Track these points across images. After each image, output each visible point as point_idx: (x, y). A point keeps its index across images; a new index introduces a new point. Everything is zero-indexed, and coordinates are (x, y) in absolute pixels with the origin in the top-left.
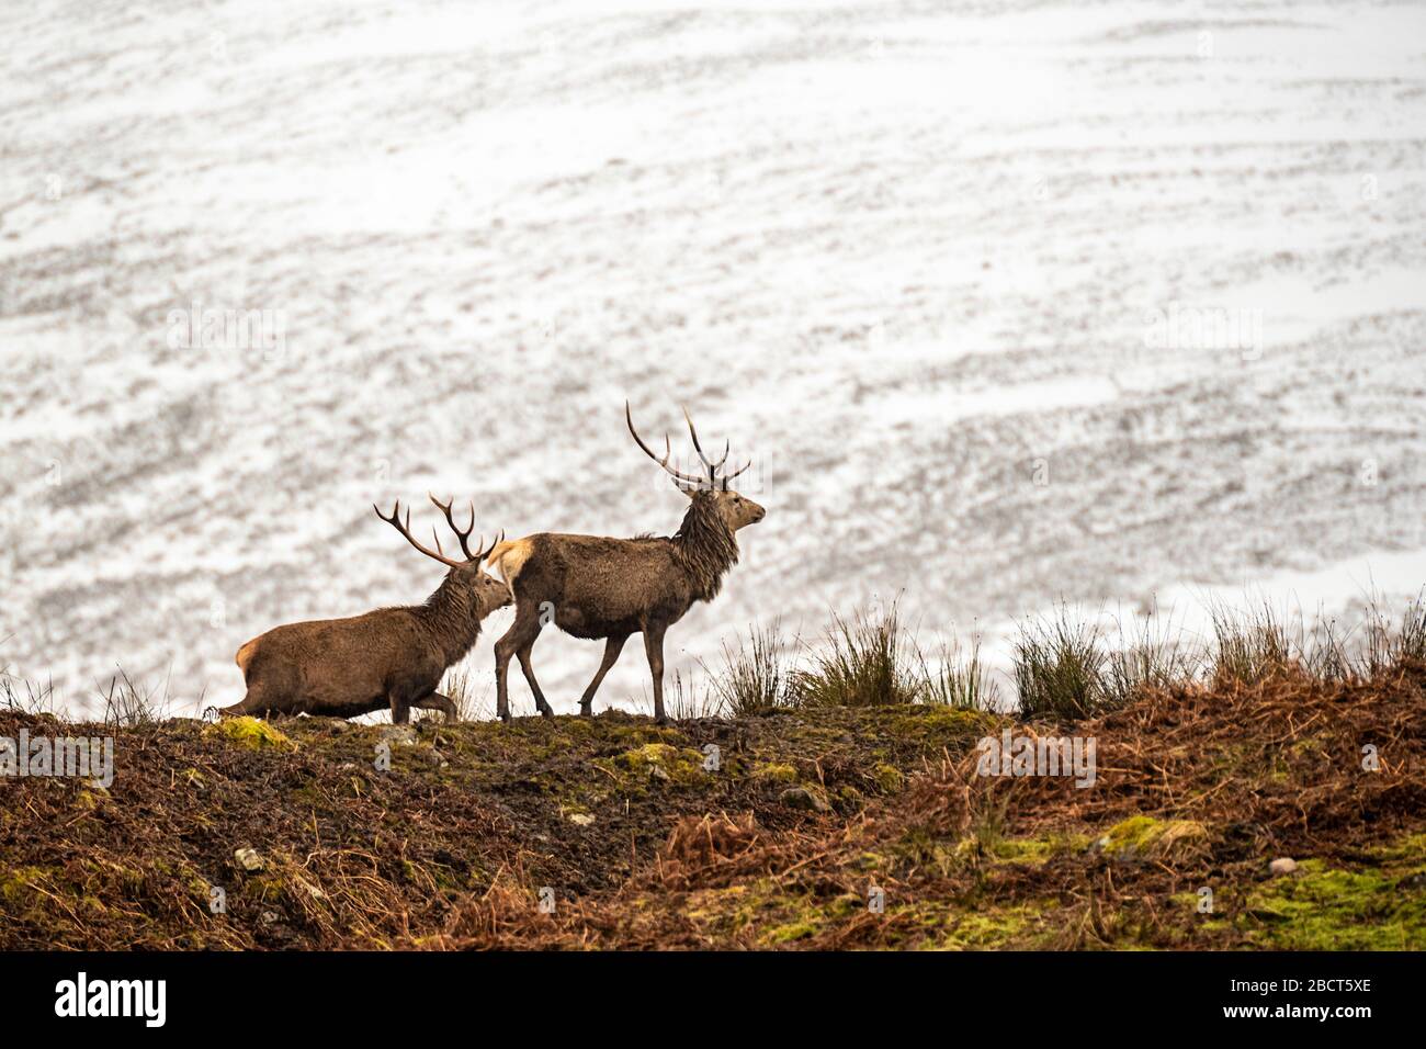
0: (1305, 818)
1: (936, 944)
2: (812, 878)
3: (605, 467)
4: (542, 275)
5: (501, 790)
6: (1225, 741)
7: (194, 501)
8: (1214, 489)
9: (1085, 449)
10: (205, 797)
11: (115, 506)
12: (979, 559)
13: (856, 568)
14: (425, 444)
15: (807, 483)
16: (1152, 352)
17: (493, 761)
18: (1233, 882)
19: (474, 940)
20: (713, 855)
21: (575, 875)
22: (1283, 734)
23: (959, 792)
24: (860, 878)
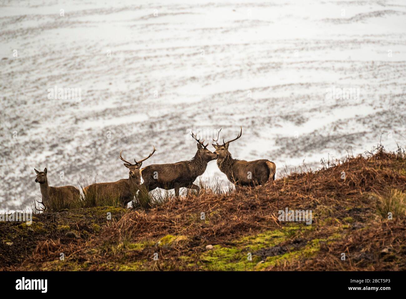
0: (215, 233)
2: (77, 257)
6: (191, 213)
8: (176, 144)
12: (112, 166)
13: (78, 170)
18: (195, 252)
20: (49, 252)
21: (8, 259)
22: (207, 210)
23: (118, 231)
24: (91, 256)
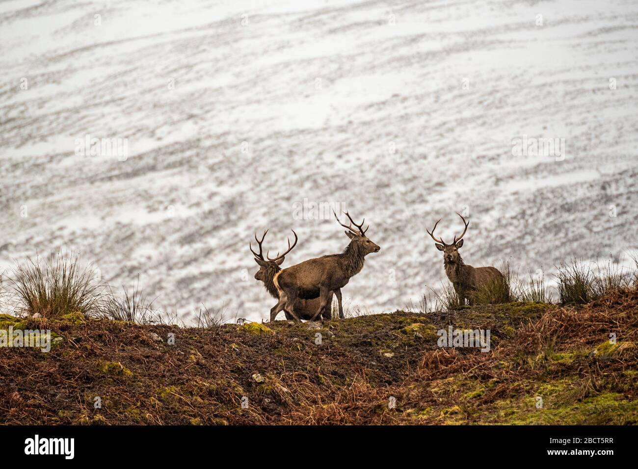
1: (531, 396)
2: (480, 373)
3: (398, 217)
4: (369, 142)
5: (356, 345)
9: (588, 198)
10: (239, 354)
11: (206, 243)
15: (478, 218)
17: (352, 334)
19: (347, 405)
20: (440, 366)
21: (387, 377)
23: (536, 335)
24: (499, 372)
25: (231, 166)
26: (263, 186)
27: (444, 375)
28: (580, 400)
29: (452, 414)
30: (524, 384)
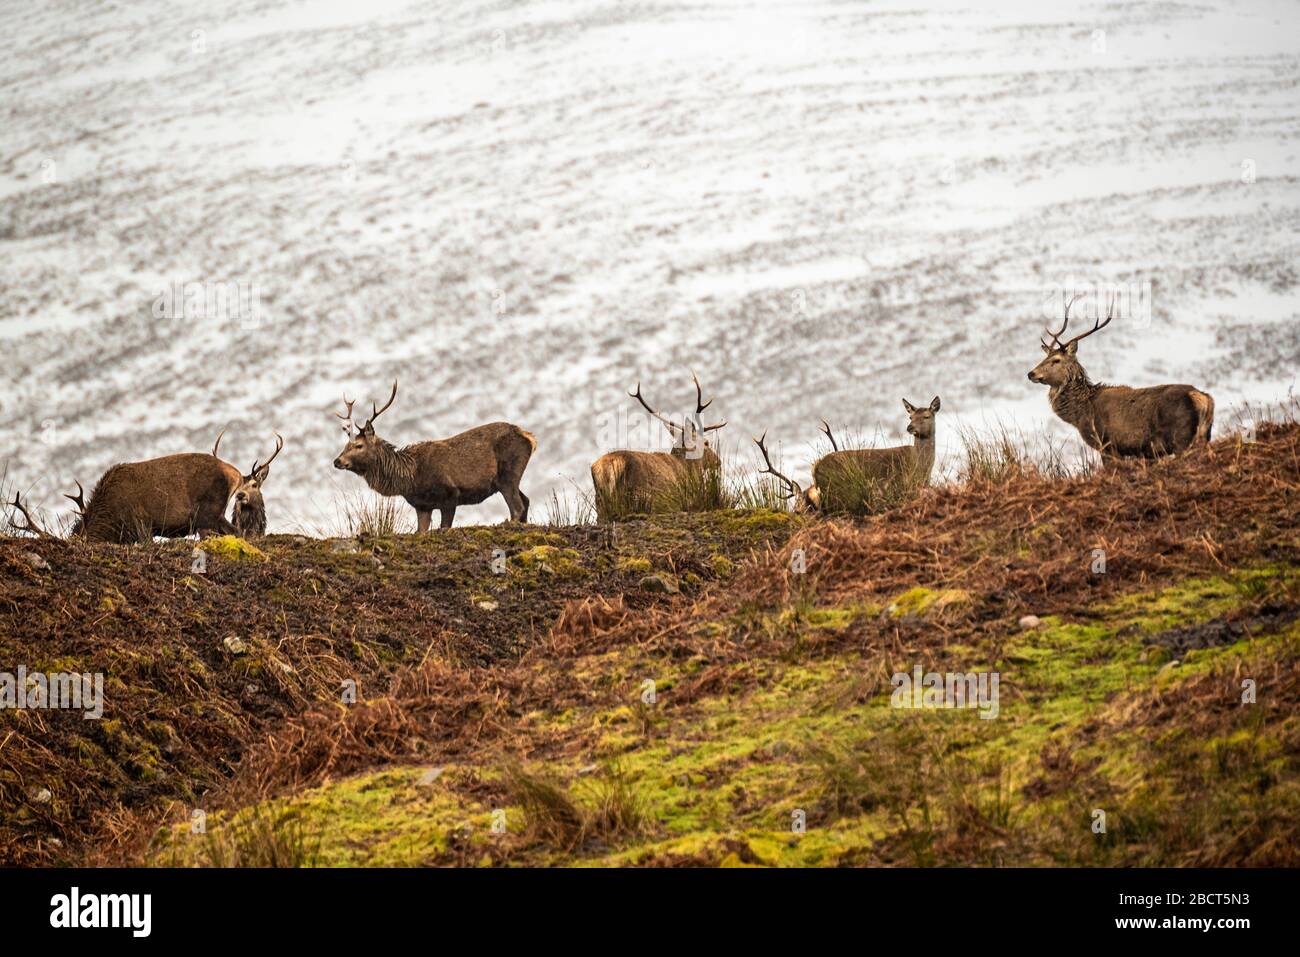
0: (1045, 585)
1: (767, 691)
2: (670, 644)
3: (481, 339)
4: (428, 194)
5: (425, 585)
6: (981, 528)
7: (169, 375)
9: (846, 312)
10: (199, 598)
11: (108, 380)
14: (343, 326)
15: (635, 345)
16: (894, 237)
17: (418, 564)
18: (991, 636)
19: (412, 700)
20: (593, 629)
21: (485, 648)
22: (1025, 521)
23: (779, 574)
24: (707, 643)
25: (160, 231)
26: (221, 273)
27: (600, 647)
28: (862, 701)
29: (615, 722)
30: (754, 666)
